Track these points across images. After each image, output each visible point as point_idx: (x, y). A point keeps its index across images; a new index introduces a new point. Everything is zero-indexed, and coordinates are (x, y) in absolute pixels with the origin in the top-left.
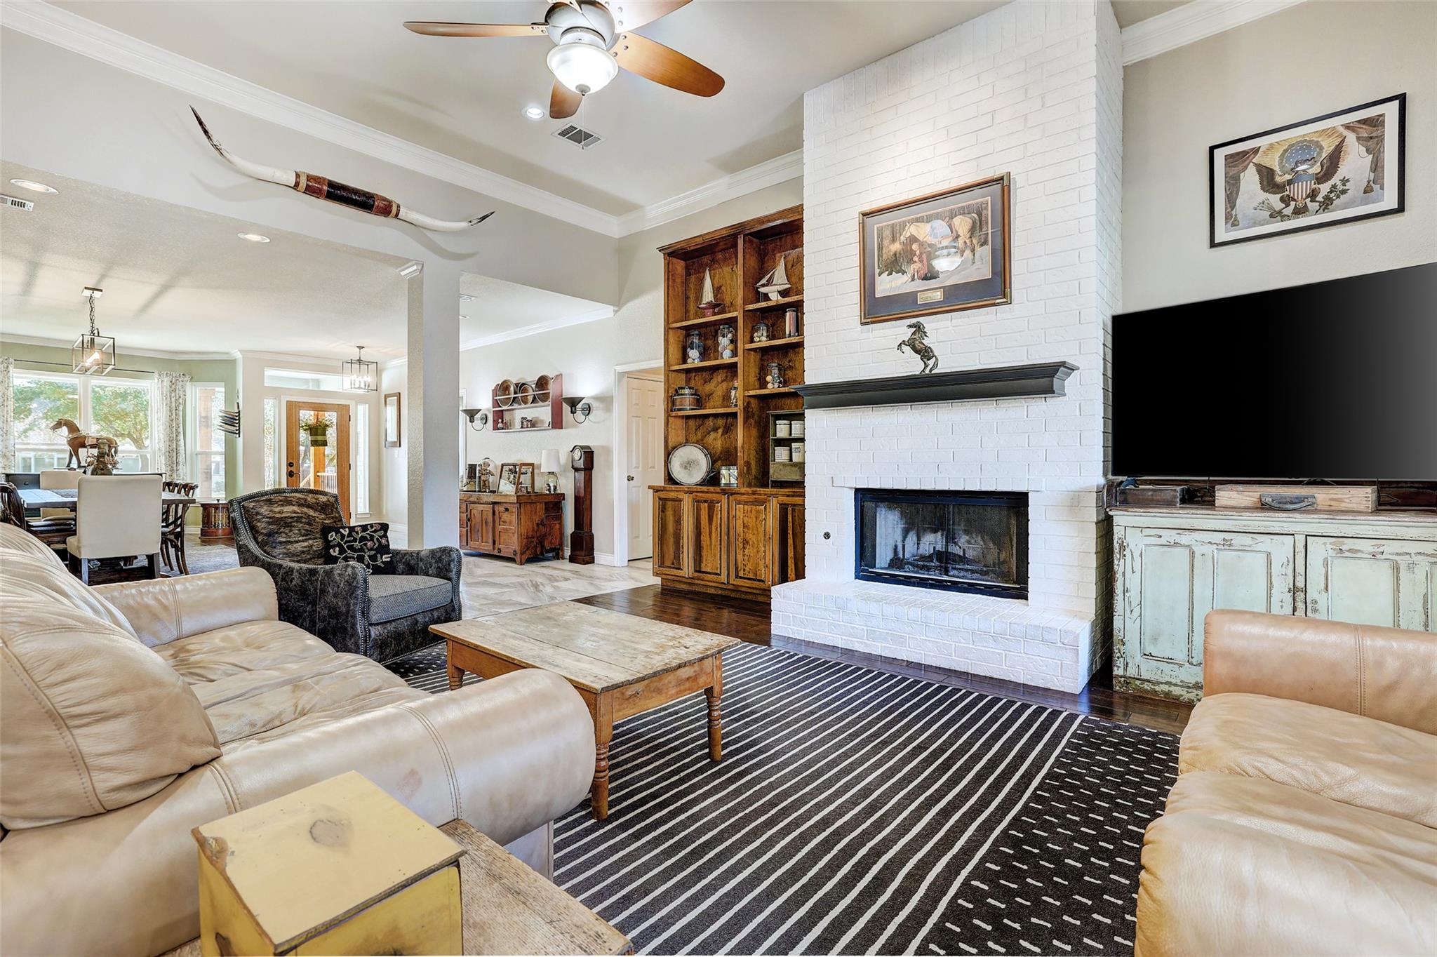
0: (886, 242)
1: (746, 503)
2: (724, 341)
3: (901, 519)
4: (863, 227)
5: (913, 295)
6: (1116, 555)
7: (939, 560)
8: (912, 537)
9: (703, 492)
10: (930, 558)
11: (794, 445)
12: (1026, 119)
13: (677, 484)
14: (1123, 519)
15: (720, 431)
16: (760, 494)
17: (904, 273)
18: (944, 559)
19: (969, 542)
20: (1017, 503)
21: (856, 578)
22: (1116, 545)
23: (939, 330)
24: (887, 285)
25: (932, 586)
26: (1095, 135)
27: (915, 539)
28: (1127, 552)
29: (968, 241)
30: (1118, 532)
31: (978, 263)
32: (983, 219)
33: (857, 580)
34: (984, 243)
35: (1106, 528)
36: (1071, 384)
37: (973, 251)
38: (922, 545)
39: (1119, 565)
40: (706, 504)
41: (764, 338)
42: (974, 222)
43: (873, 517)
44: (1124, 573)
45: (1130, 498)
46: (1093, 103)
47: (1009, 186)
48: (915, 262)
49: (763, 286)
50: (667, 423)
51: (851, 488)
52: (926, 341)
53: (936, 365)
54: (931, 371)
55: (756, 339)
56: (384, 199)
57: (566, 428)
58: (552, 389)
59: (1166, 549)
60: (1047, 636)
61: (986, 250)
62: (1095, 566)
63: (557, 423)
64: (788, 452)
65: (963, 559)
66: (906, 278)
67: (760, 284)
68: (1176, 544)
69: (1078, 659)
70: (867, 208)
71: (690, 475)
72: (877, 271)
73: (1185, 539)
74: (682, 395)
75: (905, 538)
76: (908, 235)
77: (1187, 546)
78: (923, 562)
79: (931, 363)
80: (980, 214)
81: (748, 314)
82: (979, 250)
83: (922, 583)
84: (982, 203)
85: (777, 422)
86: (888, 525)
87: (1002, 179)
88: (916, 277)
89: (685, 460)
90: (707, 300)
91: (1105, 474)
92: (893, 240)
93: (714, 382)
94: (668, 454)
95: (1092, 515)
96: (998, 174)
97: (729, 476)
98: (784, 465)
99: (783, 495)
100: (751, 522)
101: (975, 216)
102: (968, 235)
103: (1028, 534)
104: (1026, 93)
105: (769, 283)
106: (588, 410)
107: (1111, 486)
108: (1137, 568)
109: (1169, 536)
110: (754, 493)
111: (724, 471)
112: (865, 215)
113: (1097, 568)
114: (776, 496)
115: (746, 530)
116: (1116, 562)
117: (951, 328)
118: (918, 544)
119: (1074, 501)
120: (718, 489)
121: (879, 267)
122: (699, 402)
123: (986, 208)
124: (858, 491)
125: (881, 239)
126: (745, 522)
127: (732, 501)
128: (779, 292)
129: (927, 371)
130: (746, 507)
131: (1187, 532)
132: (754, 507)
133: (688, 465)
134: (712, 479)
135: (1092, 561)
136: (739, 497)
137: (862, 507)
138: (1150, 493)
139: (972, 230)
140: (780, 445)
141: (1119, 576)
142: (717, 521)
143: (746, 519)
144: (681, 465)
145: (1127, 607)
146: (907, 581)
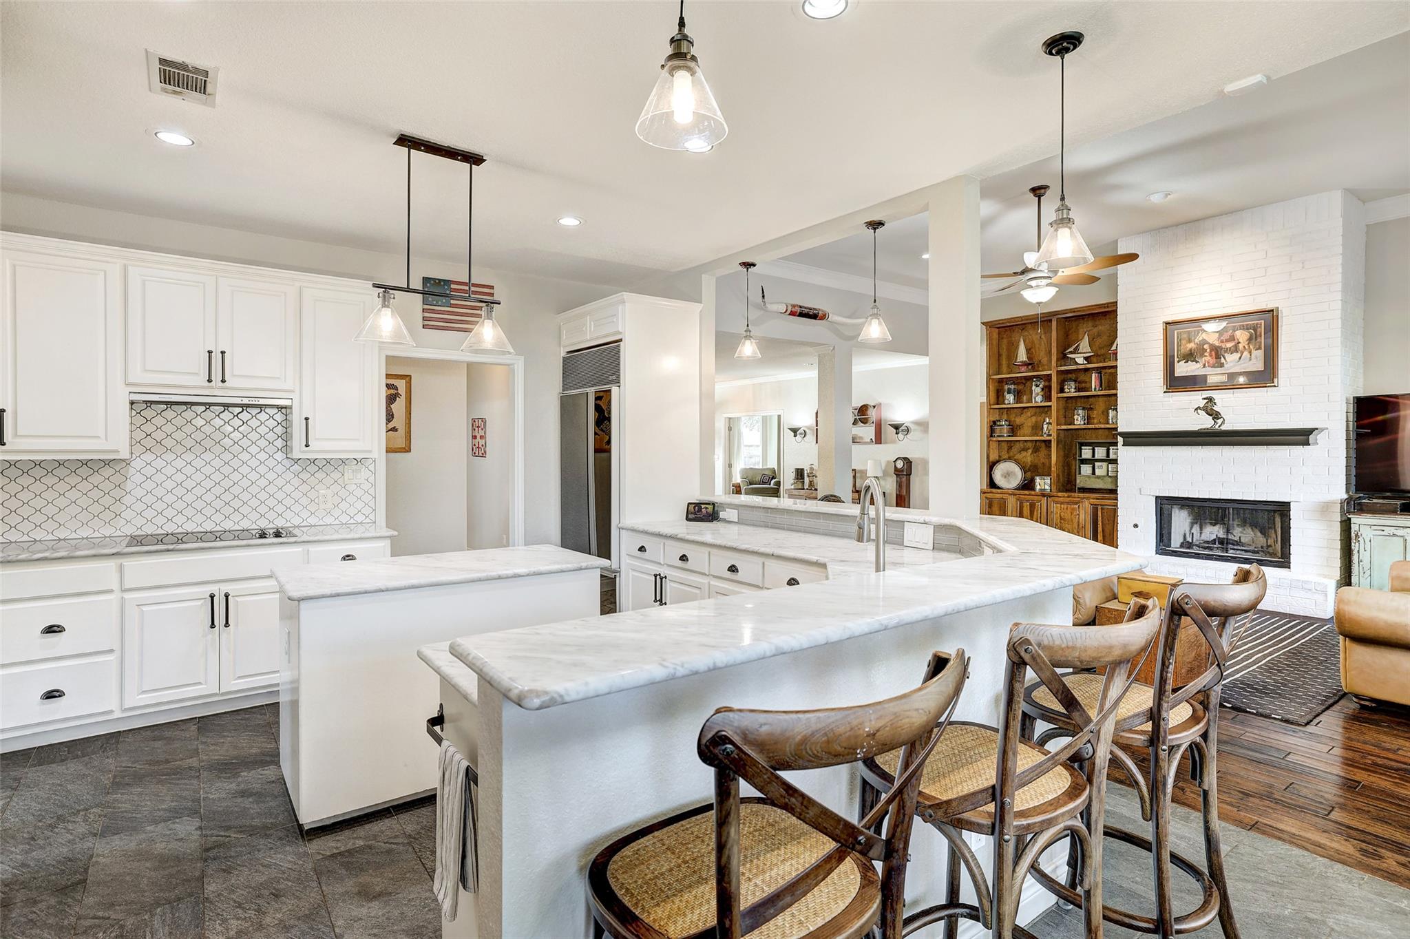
0: (1183, 342)
1: (1062, 503)
2: (1037, 390)
3: (1189, 516)
4: (1166, 330)
5: (1205, 376)
6: (1353, 541)
7: (1220, 543)
8: (1196, 529)
9: (1025, 495)
10: (1214, 542)
11: (1097, 464)
12: (1290, 275)
13: (999, 488)
14: (1357, 521)
15: (1030, 451)
16: (1075, 497)
17: (1197, 362)
18: (1223, 543)
19: (1241, 532)
20: (1282, 510)
21: (1157, 553)
22: (1353, 535)
23: (1224, 401)
24: (1182, 369)
25: (1216, 559)
26: (1341, 280)
27: (1199, 529)
28: (1361, 539)
29: (1247, 347)
30: (1354, 528)
31: (1254, 360)
32: (1258, 333)
33: (1158, 555)
34: (1259, 348)
35: (1346, 526)
36: (1320, 438)
37: (1250, 352)
38: (1203, 535)
39: (1355, 547)
40: (1028, 504)
41: (1073, 390)
42: (1251, 335)
43: (1169, 514)
44: (1358, 552)
45: (1364, 508)
46: (1340, 270)
47: (1278, 316)
48: (1206, 356)
49: (1071, 353)
50: (988, 446)
51: (1153, 496)
52: (1215, 408)
53: (1223, 423)
54: (1219, 427)
55: (1067, 390)
56: (823, 311)
57: (886, 443)
58: (872, 414)
59: (1387, 537)
60: (1305, 586)
61: (1261, 353)
62: (1339, 547)
63: (878, 439)
64: (1091, 469)
65: (1239, 543)
66: (1198, 365)
67: (1068, 351)
68: (1394, 535)
69: (1327, 598)
70: (1170, 319)
71: (1009, 482)
72: (1176, 359)
73: (1400, 532)
74: (1001, 426)
75: (1191, 528)
76: (1201, 339)
77: (1402, 536)
78: (1208, 545)
79: (1220, 421)
80: (1255, 330)
81: (1060, 373)
82: (1254, 353)
83: (1209, 557)
84: (1257, 324)
85: (1083, 448)
86: (1181, 521)
87: (1273, 311)
88: (1207, 365)
89: (1005, 471)
90: (1021, 360)
91: (1347, 491)
92: (1190, 341)
93: (1024, 416)
94: (991, 466)
95: (1337, 518)
96: (1270, 307)
97: (1042, 483)
98: (1089, 477)
99: (1094, 499)
100: (1067, 516)
101: (1252, 331)
102: (1247, 343)
103: (1290, 528)
104: (1291, 260)
105: (1076, 351)
106: (908, 430)
107: (1349, 500)
108: (1368, 548)
109: (1388, 530)
110: (1068, 497)
111: (1038, 480)
112: (1167, 323)
113: (1341, 549)
114: (1087, 498)
115: (1062, 522)
116: (1353, 544)
117: (1233, 399)
118: (1201, 533)
119: (1325, 508)
120: (1033, 493)
121: (1178, 357)
122: (1014, 430)
123: (1261, 327)
124: (1157, 497)
125: (1180, 340)
126: (1062, 516)
127: (1051, 502)
128: (1084, 358)
129: (1217, 427)
130: (1062, 506)
131: (1402, 528)
132: (1069, 506)
133: (1007, 475)
134: (1028, 485)
135: (1338, 545)
136: (1056, 499)
137: (1161, 508)
138: (1378, 505)
139: (1250, 339)
140: (1083, 464)
141: (1355, 552)
142: (1038, 514)
143: (1062, 514)
144: (1002, 475)
145: (1361, 571)
146: (1197, 556)
